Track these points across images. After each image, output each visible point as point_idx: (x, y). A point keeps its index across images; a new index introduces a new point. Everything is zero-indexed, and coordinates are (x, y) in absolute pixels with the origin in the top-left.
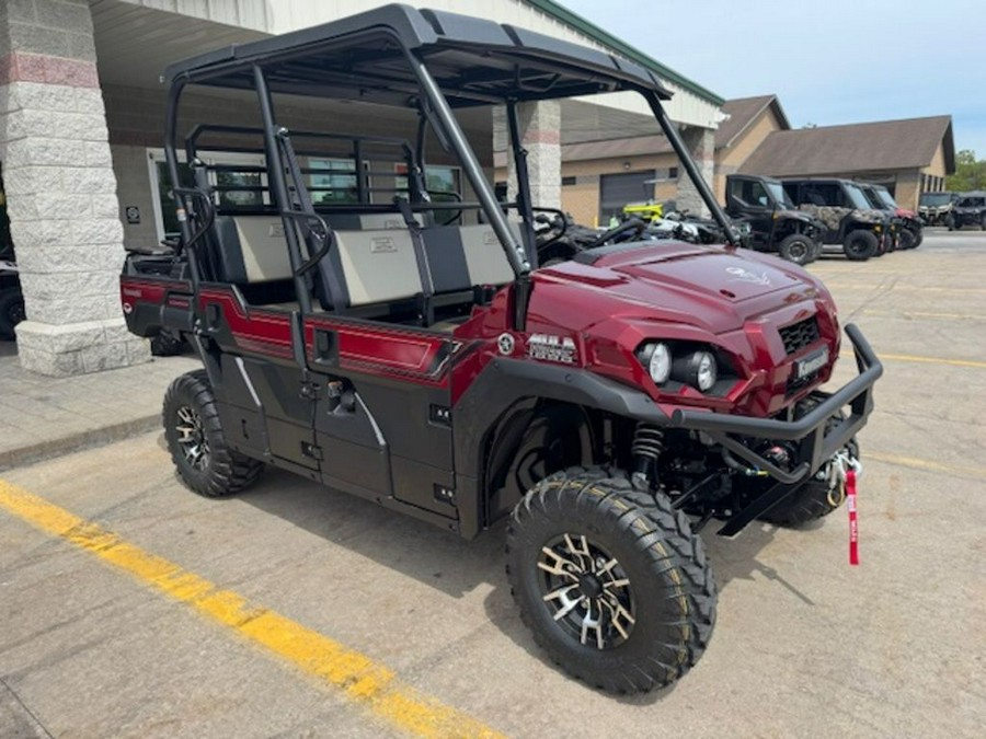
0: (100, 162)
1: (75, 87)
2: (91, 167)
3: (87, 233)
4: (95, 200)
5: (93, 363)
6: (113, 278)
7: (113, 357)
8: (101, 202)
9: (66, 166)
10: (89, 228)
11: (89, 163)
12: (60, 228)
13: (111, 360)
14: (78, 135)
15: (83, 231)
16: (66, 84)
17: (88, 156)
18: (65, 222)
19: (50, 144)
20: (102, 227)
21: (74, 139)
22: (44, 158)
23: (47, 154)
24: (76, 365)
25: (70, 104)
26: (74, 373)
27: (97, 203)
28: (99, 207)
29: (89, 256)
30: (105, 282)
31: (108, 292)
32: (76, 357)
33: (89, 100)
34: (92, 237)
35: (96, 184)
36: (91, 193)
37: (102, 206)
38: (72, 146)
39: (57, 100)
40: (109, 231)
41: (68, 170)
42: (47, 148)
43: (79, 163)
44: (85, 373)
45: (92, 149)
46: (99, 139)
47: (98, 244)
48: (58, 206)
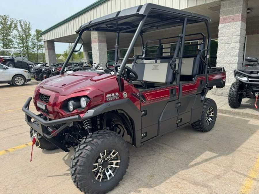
0: (236, 41)
1: (233, 22)
2: (233, 43)
3: (227, 61)
4: (232, 52)
5: (220, 93)
6: (232, 73)
7: (225, 93)
8: (233, 52)
9: (226, 43)
10: (228, 59)
11: (232, 42)
12: (221, 59)
13: (225, 94)
14: (231, 35)
15: (226, 60)
16: (231, 22)
17: (233, 40)
18: (223, 58)
19: (223, 39)
20: (232, 59)
21: (230, 36)
22: (221, 42)
23: (222, 41)
24: (216, 93)
25: (231, 27)
26: (215, 94)
27: (232, 53)
28: (233, 54)
29: (227, 66)
30: (230, 73)
31: (230, 76)
32: (216, 91)
33: (237, 25)
34: (229, 61)
35: (233, 48)
36: (231, 50)
37: (233, 53)
38: (229, 38)
39: (228, 27)
40: (234, 60)
41: (226, 45)
42: (222, 40)
43: (229, 42)
44: (217, 95)
45: (234, 38)
46: (237, 35)
47: (230, 64)
48: (222, 54)
